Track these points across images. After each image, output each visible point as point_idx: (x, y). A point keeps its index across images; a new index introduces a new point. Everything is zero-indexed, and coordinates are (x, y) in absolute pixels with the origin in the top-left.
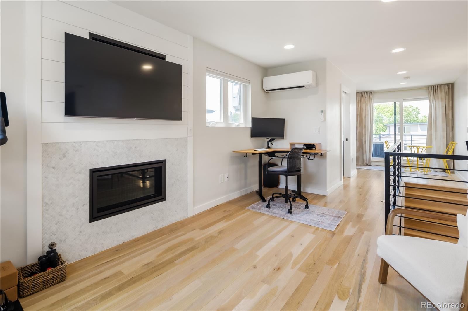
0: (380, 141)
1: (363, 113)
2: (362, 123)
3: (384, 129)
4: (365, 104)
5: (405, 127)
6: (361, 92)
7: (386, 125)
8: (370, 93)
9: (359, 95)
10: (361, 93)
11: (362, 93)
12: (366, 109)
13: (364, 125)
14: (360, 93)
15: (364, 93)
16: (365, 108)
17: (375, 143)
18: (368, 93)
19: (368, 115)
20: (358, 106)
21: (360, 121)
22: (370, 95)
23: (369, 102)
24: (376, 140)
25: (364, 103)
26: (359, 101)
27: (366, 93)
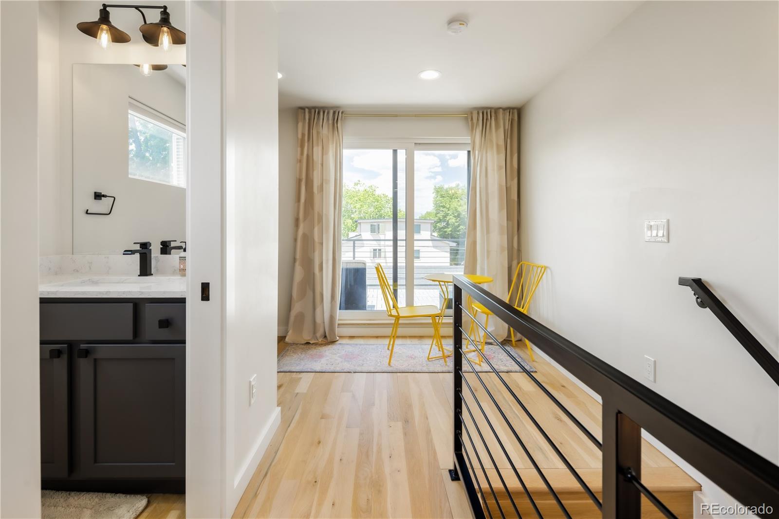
0: (354, 259)
1: (315, 173)
2: (313, 209)
3: (353, 227)
4: (320, 148)
5: (380, 224)
6: (310, 109)
7: (356, 221)
8: (334, 113)
9: (304, 118)
10: (310, 112)
11: (313, 111)
12: (322, 165)
13: (318, 213)
14: (307, 110)
15: (319, 113)
16: (320, 162)
17: (345, 267)
18: (328, 113)
19: (328, 181)
20: (302, 153)
21: (305, 201)
22: (335, 121)
23: (333, 143)
24: (347, 257)
25: (318, 145)
26: (303, 135)
27: (324, 112)
